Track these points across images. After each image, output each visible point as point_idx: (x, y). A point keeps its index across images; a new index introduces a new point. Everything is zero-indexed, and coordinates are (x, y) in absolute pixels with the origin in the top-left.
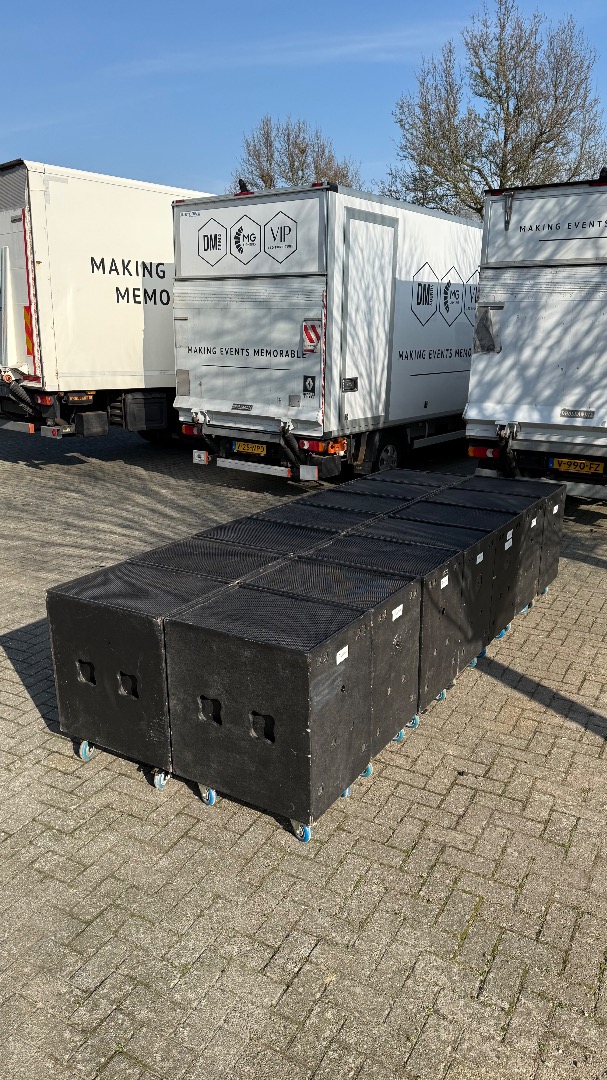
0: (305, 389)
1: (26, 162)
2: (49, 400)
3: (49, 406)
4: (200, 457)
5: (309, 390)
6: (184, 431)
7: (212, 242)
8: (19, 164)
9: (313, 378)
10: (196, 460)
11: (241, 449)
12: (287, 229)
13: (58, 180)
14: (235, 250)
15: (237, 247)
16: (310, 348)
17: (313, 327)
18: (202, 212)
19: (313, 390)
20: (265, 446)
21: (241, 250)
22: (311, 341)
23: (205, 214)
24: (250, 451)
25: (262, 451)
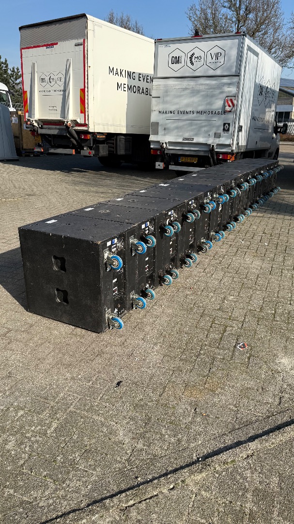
0: (224, 130)
1: (87, 15)
2: (89, 136)
3: (88, 139)
4: (159, 165)
5: (226, 130)
6: (152, 153)
7: (176, 60)
8: (84, 16)
9: (229, 124)
10: (157, 167)
11: (183, 160)
12: (219, 54)
13: (98, 26)
14: (189, 64)
15: (191, 62)
16: (228, 110)
17: (231, 100)
18: (171, 45)
19: (228, 130)
20: (197, 159)
21: (192, 64)
22: (229, 106)
23: (173, 46)
24: (189, 161)
25: (195, 161)
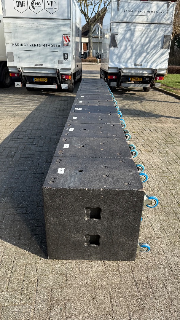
0: (64, 58)
5: (66, 58)
6: (11, 75)
7: (20, 4)
9: (67, 54)
10: (16, 86)
11: (36, 80)
12: (54, 2)
14: (32, 8)
16: (66, 44)
17: (67, 37)
21: (34, 8)
22: (66, 41)
24: (41, 81)
25: (46, 80)
